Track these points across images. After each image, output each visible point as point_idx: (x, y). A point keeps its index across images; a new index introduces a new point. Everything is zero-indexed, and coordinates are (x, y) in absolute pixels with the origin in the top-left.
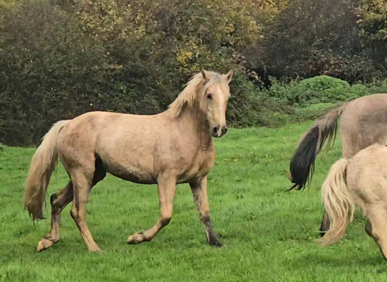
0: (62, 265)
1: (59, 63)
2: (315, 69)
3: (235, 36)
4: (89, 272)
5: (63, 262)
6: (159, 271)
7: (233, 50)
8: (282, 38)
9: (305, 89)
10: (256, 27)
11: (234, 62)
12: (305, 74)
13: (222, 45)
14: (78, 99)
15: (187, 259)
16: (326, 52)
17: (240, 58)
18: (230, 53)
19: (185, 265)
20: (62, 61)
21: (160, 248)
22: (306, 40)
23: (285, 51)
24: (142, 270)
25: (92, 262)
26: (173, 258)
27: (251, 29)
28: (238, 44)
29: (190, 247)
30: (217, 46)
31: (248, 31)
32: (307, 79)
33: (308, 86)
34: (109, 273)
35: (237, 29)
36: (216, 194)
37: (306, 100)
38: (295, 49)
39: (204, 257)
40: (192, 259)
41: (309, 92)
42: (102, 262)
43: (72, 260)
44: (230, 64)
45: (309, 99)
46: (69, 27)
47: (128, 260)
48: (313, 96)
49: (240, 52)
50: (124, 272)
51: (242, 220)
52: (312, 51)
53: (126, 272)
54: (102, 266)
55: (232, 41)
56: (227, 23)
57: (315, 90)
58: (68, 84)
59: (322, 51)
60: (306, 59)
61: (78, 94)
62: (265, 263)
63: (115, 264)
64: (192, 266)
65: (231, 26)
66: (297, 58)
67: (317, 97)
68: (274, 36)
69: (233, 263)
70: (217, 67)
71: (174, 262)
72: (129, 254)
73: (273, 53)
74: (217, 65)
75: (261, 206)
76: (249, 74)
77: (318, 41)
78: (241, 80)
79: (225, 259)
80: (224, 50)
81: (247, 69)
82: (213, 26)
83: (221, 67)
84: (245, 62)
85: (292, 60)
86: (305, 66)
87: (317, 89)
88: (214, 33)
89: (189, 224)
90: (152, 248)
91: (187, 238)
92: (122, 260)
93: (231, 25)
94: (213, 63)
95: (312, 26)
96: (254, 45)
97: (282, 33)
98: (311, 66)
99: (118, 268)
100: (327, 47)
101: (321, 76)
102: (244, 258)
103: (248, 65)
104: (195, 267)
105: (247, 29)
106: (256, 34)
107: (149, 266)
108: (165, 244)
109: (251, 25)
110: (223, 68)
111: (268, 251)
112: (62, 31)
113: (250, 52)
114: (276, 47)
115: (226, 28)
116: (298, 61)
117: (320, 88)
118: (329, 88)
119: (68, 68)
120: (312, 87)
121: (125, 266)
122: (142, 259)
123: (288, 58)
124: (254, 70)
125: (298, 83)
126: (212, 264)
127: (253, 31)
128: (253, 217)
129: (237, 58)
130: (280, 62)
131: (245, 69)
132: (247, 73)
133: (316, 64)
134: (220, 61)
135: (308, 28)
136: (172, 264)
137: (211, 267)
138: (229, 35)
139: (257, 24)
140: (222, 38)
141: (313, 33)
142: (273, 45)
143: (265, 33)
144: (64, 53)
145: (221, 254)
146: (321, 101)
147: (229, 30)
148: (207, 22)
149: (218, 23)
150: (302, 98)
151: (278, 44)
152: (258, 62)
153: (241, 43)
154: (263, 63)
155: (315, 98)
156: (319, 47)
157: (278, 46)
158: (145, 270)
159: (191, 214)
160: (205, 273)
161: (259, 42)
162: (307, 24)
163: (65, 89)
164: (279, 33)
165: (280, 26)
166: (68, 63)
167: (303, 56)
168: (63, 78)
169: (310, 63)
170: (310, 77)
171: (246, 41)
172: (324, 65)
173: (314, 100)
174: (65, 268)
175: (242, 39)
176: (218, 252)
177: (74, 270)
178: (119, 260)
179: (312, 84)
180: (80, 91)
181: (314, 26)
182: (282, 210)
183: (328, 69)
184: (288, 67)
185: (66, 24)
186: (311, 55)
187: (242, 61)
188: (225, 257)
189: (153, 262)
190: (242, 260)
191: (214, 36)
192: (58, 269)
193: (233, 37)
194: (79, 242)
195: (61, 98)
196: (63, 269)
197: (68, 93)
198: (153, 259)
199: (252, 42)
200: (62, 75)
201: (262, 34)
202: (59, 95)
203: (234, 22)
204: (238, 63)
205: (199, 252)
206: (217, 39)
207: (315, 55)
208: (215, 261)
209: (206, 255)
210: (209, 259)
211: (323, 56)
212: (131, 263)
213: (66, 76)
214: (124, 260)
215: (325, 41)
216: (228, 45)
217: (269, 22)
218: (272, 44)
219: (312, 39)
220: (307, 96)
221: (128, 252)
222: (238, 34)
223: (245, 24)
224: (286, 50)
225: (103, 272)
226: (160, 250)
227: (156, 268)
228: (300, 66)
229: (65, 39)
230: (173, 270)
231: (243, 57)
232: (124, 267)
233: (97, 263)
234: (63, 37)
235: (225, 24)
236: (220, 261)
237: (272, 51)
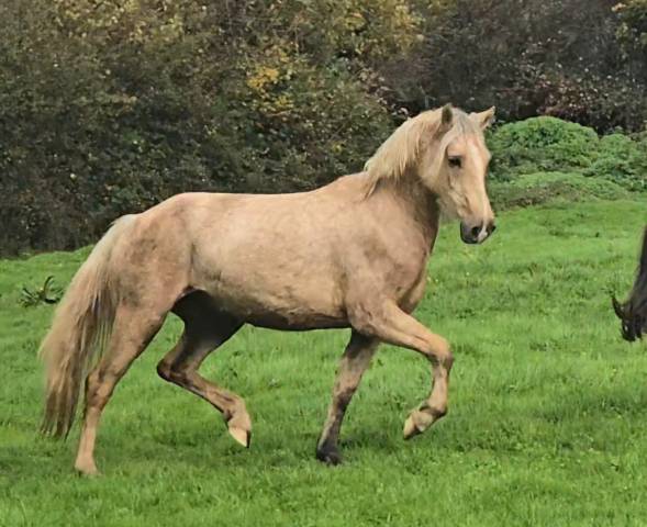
0: (14, 502)
1: (7, 91)
2: (527, 103)
3: (365, 36)
4: (69, 517)
5: (17, 496)
6: (212, 514)
7: (361, 64)
8: (462, 40)
9: (507, 144)
10: (409, 17)
11: (363, 90)
12: (508, 113)
13: (341, 55)
14: (47, 165)
15: (268, 489)
16: (551, 69)
17: (376, 80)
18: (356, 71)
19: (266, 501)
20: (14, 87)
21: (214, 466)
22: (510, 45)
23: (466, 68)
24: (177, 511)
25: (76, 496)
26: (240, 487)
27: (398, 22)
28: (372, 53)
29: (274, 465)
30: (330, 56)
31: (393, 26)
32: (511, 124)
33: (514, 138)
34: (110, 518)
35: (369, 23)
36: (327, 356)
37: (510, 166)
38: (488, 64)
39: (304, 485)
40: (278, 490)
41: (515, 149)
42: (95, 494)
43: (35, 492)
44: (355, 94)
45: (516, 165)
46: (29, 17)
47: (147, 490)
48: (523, 157)
49: (376, 69)
50: (141, 517)
51: (380, 409)
52: (522, 66)
53: (146, 515)
54: (95, 504)
55: (359, 47)
56: (349, 10)
57: (527, 146)
58: (26, 133)
59: (543, 68)
60: (510, 84)
61: (47, 155)
62: (427, 498)
63: (122, 499)
64: (280, 504)
65: (357, 18)
66: (492, 81)
67: (532, 161)
68: (445, 36)
69: (360, 497)
70: (329, 99)
71: (243, 494)
72: (151, 480)
73: (442, 72)
74: (330, 95)
75: (420, 381)
76: (395, 114)
77: (534, 47)
78: (378, 126)
79: (346, 489)
80: (344, 65)
81: (390, 104)
82: (321, 17)
83: (338, 100)
84: (386, 89)
85: (481, 85)
86: (509, 97)
87: (531, 144)
88: (323, 31)
89: (272, 417)
90: (198, 466)
91: (269, 447)
92: (135, 491)
93: (358, 15)
94: (321, 92)
95: (522, 16)
96: (404, 54)
97: (461, 32)
98: (520, 98)
99: (130, 509)
100: (552, 58)
101: (540, 118)
102: (385, 486)
103: (391, 96)
104: (285, 505)
105: (390, 22)
106: (408, 32)
107: (191, 504)
108: (223, 459)
109: (397, 14)
110: (341, 102)
111: (432, 472)
112: (14, 26)
113: (395, 68)
114: (449, 58)
115: (348, 20)
116: (493, 88)
117: (538, 141)
118: (556, 141)
119: (27, 102)
120: (521, 140)
121: (144, 505)
122: (178, 489)
123: (474, 80)
124: (403, 105)
125: (493, 131)
126: (321, 501)
127: (403, 26)
128: (403, 404)
129: (369, 82)
130: (456, 88)
131: (386, 102)
132: (390, 111)
133: (531, 94)
134: (336, 88)
135: (513, 20)
136: (238, 499)
137: (317, 507)
138: (353, 34)
139: (410, 13)
140: (340, 39)
141: (524, 30)
142: (444, 55)
143: (428, 30)
144: (17, 70)
145: (338, 480)
146: (540, 168)
147: (355, 26)
148: (308, 9)
149: (331, 11)
150: (502, 161)
151: (454, 52)
152: (413, 89)
153: (377, 50)
154: (423, 92)
155: (529, 162)
156: (537, 59)
157: (453, 56)
158: (183, 510)
159: (277, 398)
160: (306, 517)
161: (415, 49)
162: (512, 12)
163: (20, 143)
164: (455, 30)
165: (456, 16)
166: (25, 92)
167: (503, 76)
168: (16, 122)
169: (518, 92)
170: (518, 120)
171: (387, 46)
172: (547, 96)
173: (526, 166)
174: (20, 507)
175: (380, 43)
176: (332, 475)
177: (39, 512)
178: (130, 491)
179: (521, 134)
180: (51, 150)
181: (527, 17)
182: (461, 390)
183: (554, 104)
184: (472, 99)
185: (21, 12)
186: (520, 75)
187: (379, 87)
188: (347, 485)
189: (199, 496)
190: (379, 491)
191: (323, 36)
192: (7, 510)
193: (361, 38)
194: (49, 454)
195: (11, 163)
196: (17, 509)
197: (25, 152)
198: (199, 489)
199: (400, 48)
200: (13, 115)
201: (420, 33)
202: (9, 155)
203: (363, 9)
204: (372, 90)
205: (294, 475)
206: (329, 43)
207: (528, 75)
208: (325, 494)
209: (307, 482)
210: (314, 490)
211: (544, 76)
212: (154, 498)
213: (22, 118)
214: (140, 492)
215: (547, 46)
216: (350, 54)
217: (435, 8)
218: (441, 53)
219: (521, 44)
220: (512, 158)
221: (148, 477)
222: (371, 33)
223: (385, 13)
224: (469, 64)
225: (97, 516)
226: (213, 472)
227: (206, 506)
228: (498, 98)
229: (20, 42)
230: (241, 511)
231: (382, 79)
232: (140, 506)
233: (86, 498)
234: (17, 38)
235: (345, 12)
236: (335, 493)
237: (440, 67)
